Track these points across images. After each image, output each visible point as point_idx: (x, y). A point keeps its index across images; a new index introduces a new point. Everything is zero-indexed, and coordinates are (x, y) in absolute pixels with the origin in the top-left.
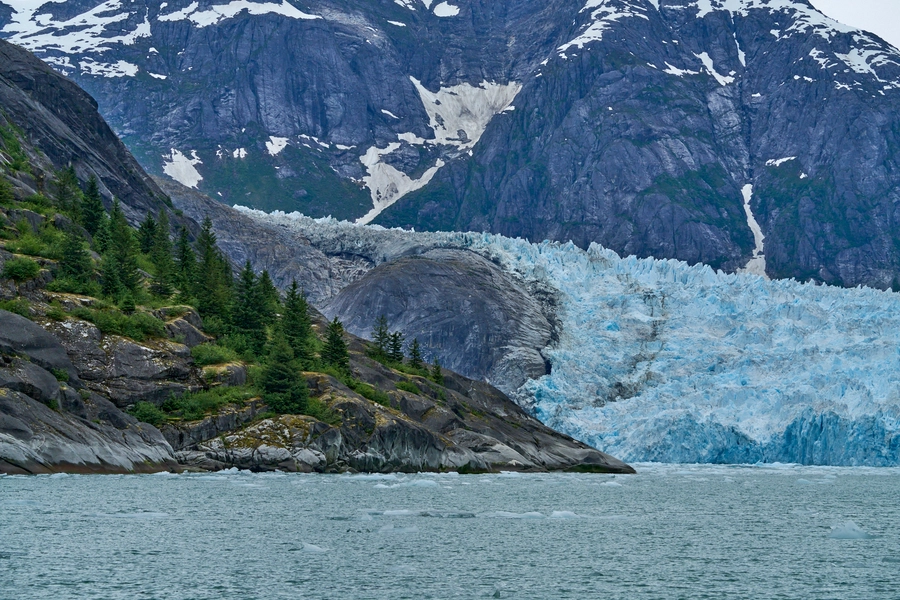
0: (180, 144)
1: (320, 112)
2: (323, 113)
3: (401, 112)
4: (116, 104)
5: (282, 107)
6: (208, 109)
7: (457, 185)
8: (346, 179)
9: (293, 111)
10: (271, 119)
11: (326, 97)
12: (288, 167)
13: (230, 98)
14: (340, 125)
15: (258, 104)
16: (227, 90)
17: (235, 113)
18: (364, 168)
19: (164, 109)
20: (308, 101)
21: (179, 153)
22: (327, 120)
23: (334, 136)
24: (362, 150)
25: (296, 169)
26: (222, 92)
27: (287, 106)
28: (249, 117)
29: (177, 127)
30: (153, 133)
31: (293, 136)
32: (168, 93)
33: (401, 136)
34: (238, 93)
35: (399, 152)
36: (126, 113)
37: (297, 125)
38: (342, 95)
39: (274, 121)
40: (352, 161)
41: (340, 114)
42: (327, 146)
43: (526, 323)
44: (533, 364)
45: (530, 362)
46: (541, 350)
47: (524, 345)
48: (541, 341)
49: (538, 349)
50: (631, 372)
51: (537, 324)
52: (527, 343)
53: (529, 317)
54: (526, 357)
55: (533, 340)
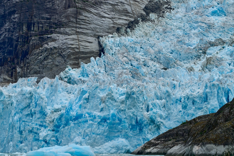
43: (100, 11)
44: (80, 52)
45: (77, 50)
46: (100, 38)
47: (77, 33)
48: (110, 28)
49: (98, 37)
50: (198, 57)
51: (119, 12)
52: (85, 31)
53: (112, 5)
54: (72, 45)
55: (96, 28)
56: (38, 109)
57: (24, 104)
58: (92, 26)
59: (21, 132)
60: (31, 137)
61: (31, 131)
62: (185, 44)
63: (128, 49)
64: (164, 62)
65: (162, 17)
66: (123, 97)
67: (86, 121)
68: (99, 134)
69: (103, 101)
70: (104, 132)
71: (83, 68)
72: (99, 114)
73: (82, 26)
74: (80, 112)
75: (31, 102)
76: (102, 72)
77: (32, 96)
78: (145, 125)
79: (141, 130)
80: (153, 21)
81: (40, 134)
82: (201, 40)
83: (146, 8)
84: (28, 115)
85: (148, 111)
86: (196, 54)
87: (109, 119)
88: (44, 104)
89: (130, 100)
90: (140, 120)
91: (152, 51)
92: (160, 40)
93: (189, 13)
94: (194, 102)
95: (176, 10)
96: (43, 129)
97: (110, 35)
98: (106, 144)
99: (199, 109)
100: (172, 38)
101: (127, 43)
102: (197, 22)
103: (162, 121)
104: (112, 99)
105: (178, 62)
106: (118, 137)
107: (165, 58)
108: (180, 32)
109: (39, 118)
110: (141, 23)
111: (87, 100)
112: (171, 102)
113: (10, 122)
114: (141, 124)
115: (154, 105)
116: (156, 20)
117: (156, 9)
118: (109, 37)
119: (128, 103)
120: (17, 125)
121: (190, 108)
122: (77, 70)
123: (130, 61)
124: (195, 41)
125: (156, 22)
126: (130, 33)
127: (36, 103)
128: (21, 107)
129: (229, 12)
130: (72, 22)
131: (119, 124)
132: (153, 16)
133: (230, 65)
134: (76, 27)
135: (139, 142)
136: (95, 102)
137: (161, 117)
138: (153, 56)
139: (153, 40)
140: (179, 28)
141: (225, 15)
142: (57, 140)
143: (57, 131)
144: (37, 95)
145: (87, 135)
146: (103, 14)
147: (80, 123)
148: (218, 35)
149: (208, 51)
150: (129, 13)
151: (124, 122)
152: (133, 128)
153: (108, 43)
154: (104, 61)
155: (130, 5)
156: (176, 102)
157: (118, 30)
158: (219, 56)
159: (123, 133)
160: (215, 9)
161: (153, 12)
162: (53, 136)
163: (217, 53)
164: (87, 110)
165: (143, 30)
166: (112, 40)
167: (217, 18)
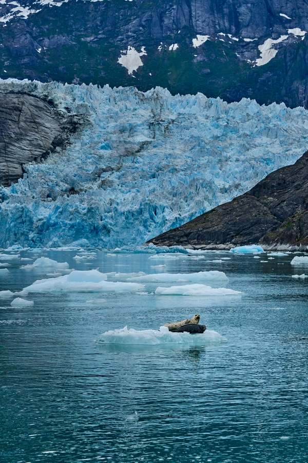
0: (135, 43)
1: (234, 18)
2: (237, 18)
3: (294, 15)
4: (95, 19)
5: (207, 15)
6: (155, 19)
7: (287, 60)
8: (244, 61)
9: (215, 18)
10: (199, 24)
11: (239, 7)
12: (202, 55)
13: (173, 11)
14: (248, 26)
15: (191, 14)
16: (171, 6)
17: (175, 21)
18: (259, 53)
19: (127, 21)
20: (226, 10)
21: (133, 49)
22: (239, 22)
23: (244, 33)
24: (261, 41)
25: (208, 56)
26: (168, 7)
27: (211, 14)
28: (184, 23)
29: (134, 32)
30: (118, 36)
31: (214, 34)
32: (131, 10)
33: (290, 31)
34: (178, 7)
35: (285, 41)
36: (102, 24)
37: (217, 26)
38: (249, 5)
39: (201, 25)
40: (252, 49)
41: (248, 18)
42: (237, 40)
43: (21, 145)
44: (9, 175)
45: (7, 174)
46: (23, 165)
47: (7, 161)
48: (29, 158)
49: (22, 164)
50: (95, 180)
51: (35, 146)
52: (12, 160)
53: (29, 140)
54: (3, 170)
55: (20, 158)
56: (28, 219)
57: (17, 215)
58: (17, 156)
59: (15, 235)
60: (22, 238)
61: (22, 234)
62: (84, 170)
63: (45, 174)
64: (70, 183)
65: (65, 149)
66: (85, 211)
67: (61, 227)
68: (69, 236)
69: (71, 213)
70: (73, 234)
71: (13, 187)
72: (69, 222)
73: (9, 156)
74: (56, 221)
75: (23, 214)
76: (27, 190)
77: (23, 210)
78: (100, 230)
79: (97, 233)
80: (59, 153)
81: (29, 236)
82: (96, 167)
83: (53, 142)
84: (20, 223)
85: (101, 221)
86: (93, 177)
87: (75, 226)
88: (32, 215)
89: (90, 213)
90: (97, 226)
91: (61, 175)
92: (66, 166)
93: (84, 147)
94: (133, 215)
95: (74, 144)
96: (31, 232)
97: (30, 163)
98: (74, 242)
99: (136, 219)
100: (74, 165)
101: (44, 169)
102: (91, 154)
103: (111, 227)
104: (78, 212)
105: (81, 183)
106: (82, 238)
107: (71, 180)
108: (79, 161)
109: (28, 225)
110: (51, 154)
111: (61, 213)
112: (118, 215)
113: (7, 227)
114: (97, 229)
115: (106, 216)
116: (61, 152)
117: (60, 143)
118: (29, 164)
119: (89, 215)
120: (13, 230)
121: (131, 219)
122: (8, 188)
123: (47, 182)
124: (91, 168)
125: (61, 154)
126: (44, 162)
127: (26, 215)
128: (15, 217)
129: (114, 146)
130: (3, 153)
131: (83, 229)
132: (58, 149)
133: (118, 185)
134: (5, 157)
135: (96, 241)
136: (67, 214)
137: (111, 224)
138: (63, 179)
139: (61, 167)
140: (78, 158)
141: (111, 149)
142: (41, 240)
143: (41, 234)
144: (26, 209)
145: (61, 237)
146: (23, 147)
147: (57, 228)
148: (107, 164)
149: (102, 175)
150: (41, 146)
151: (86, 228)
152: (91, 231)
153: (29, 168)
154: (28, 182)
155: (42, 140)
156: (121, 215)
157: (35, 159)
158: (110, 179)
159: (85, 235)
160: (103, 144)
161: (58, 146)
162: (38, 237)
163: (109, 177)
164: (61, 220)
165: (53, 160)
166: (32, 166)
167: (105, 151)
